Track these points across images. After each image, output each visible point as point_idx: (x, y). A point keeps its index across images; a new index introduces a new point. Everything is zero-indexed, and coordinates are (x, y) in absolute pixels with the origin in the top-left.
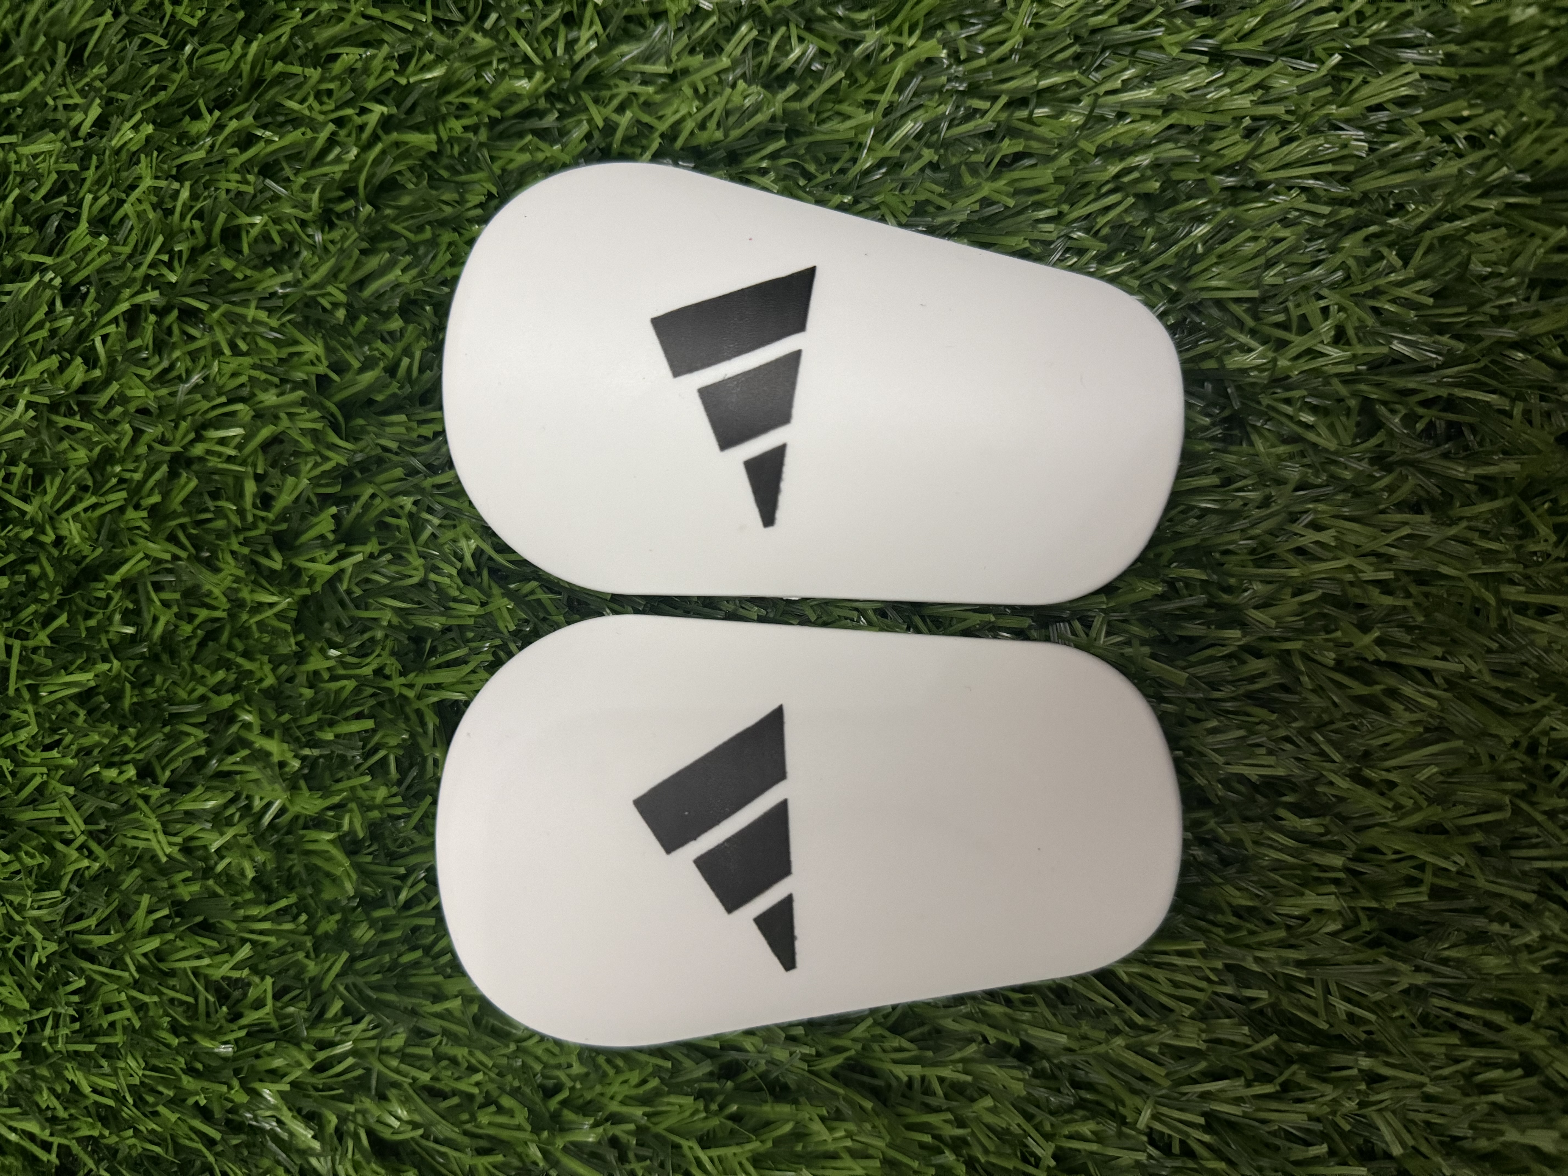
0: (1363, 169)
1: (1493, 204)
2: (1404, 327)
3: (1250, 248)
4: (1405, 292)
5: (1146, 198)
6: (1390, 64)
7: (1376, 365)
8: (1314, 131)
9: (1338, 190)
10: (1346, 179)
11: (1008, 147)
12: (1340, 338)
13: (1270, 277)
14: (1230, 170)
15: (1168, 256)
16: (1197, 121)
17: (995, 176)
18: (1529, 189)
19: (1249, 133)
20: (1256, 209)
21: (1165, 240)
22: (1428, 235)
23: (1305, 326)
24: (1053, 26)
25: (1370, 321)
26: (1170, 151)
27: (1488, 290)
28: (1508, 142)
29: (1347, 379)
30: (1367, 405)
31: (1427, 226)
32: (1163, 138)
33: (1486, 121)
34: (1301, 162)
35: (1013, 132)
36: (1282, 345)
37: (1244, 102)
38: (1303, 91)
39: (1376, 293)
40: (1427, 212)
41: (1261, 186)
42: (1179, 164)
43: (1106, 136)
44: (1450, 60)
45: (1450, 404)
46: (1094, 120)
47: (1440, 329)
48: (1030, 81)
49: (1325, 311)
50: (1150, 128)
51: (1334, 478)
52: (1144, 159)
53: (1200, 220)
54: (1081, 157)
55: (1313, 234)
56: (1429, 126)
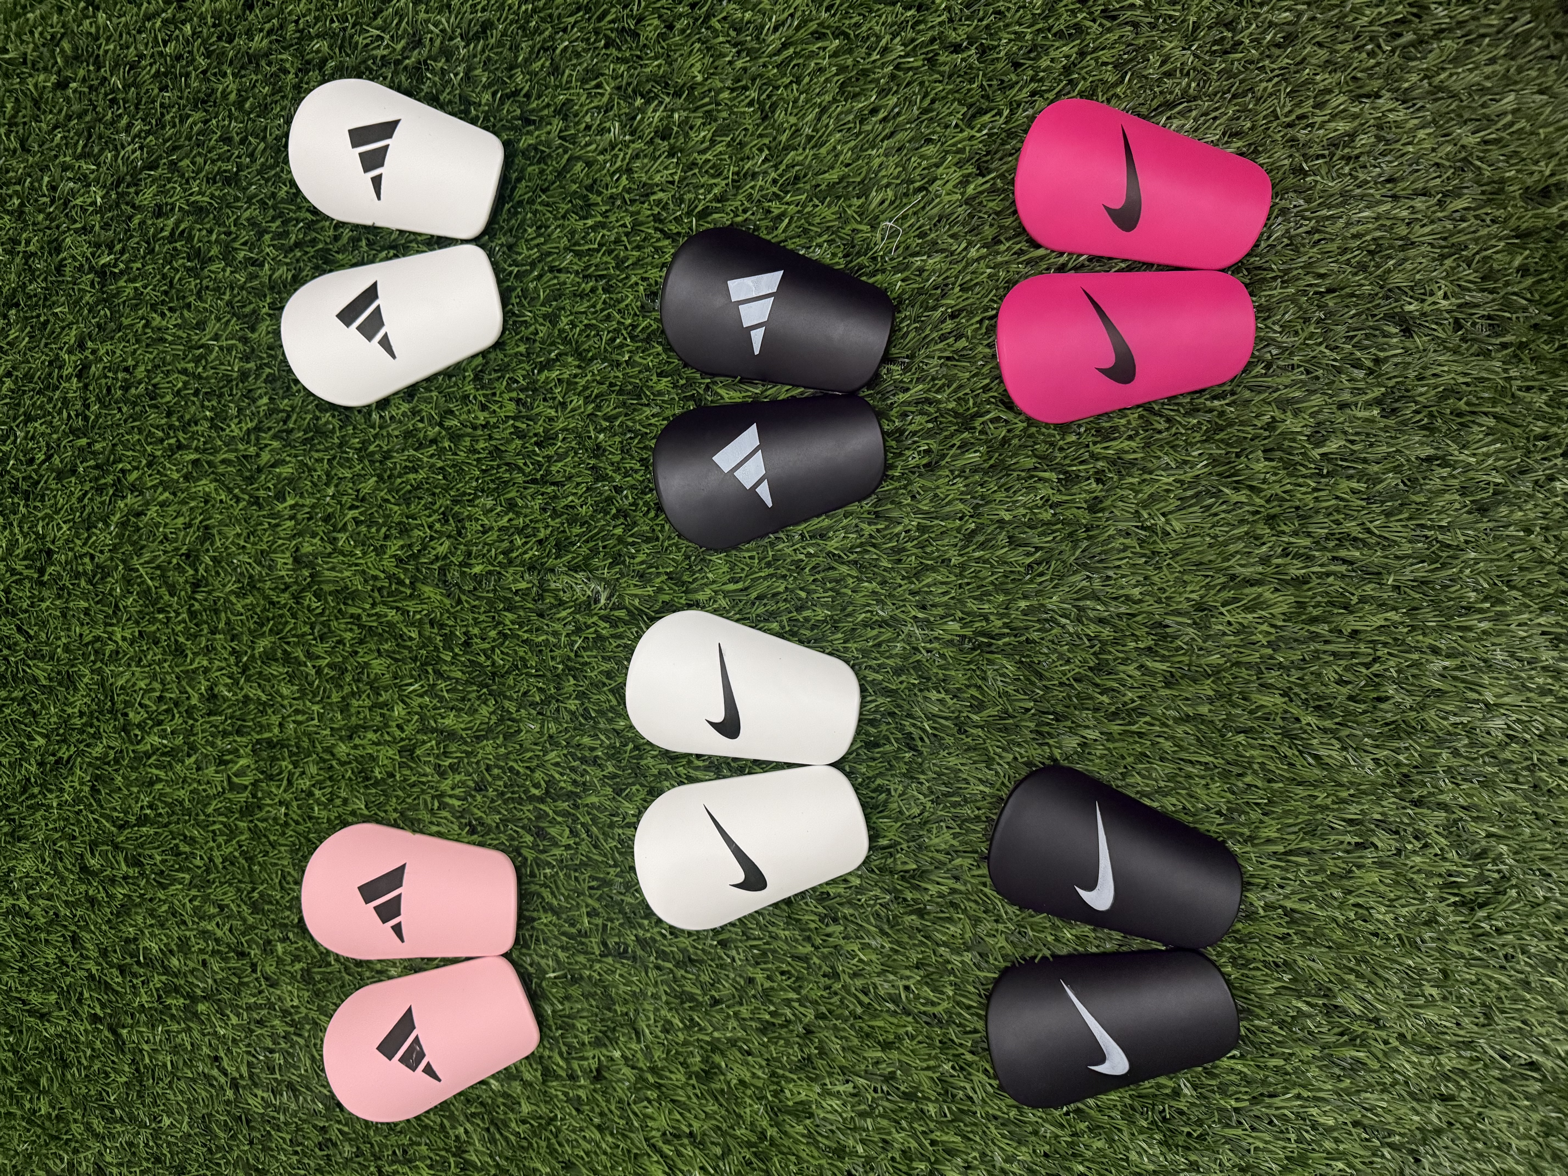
0: (1451, 236)
1: (1502, 244)
2: (1469, 290)
3: (1410, 267)
4: (1470, 278)
5: (1369, 252)
6: (1460, 196)
7: (1460, 306)
8: (1432, 222)
9: (1443, 243)
10: (1445, 239)
11: (1317, 237)
12: (1445, 297)
13: (1418, 277)
14: (1401, 239)
15: (1379, 272)
16: (1388, 223)
17: (1313, 247)
18: (1517, 237)
19: (1408, 224)
20: (1412, 252)
21: (1378, 266)
22: (1477, 257)
23: (1432, 294)
24: (1332, 191)
25: (1457, 289)
26: (1378, 234)
27: (1499, 276)
28: (1506, 220)
29: (1449, 312)
30: (1456, 320)
31: (1477, 253)
32: (1376, 229)
33: (1498, 213)
34: (1428, 234)
35: (1318, 231)
36: (1423, 301)
37: (1405, 213)
38: (1428, 208)
39: (1459, 279)
40: (1477, 248)
41: (1413, 243)
42: (1381, 238)
43: (1354, 230)
44: (1483, 193)
45: (1489, 317)
46: (1348, 224)
47: (1483, 290)
48: (1325, 212)
49: (1440, 288)
50: (1370, 226)
51: (1445, 348)
52: (1368, 238)
53: (1391, 258)
54: (1345, 238)
55: (1434, 260)
56: (1476, 217)
